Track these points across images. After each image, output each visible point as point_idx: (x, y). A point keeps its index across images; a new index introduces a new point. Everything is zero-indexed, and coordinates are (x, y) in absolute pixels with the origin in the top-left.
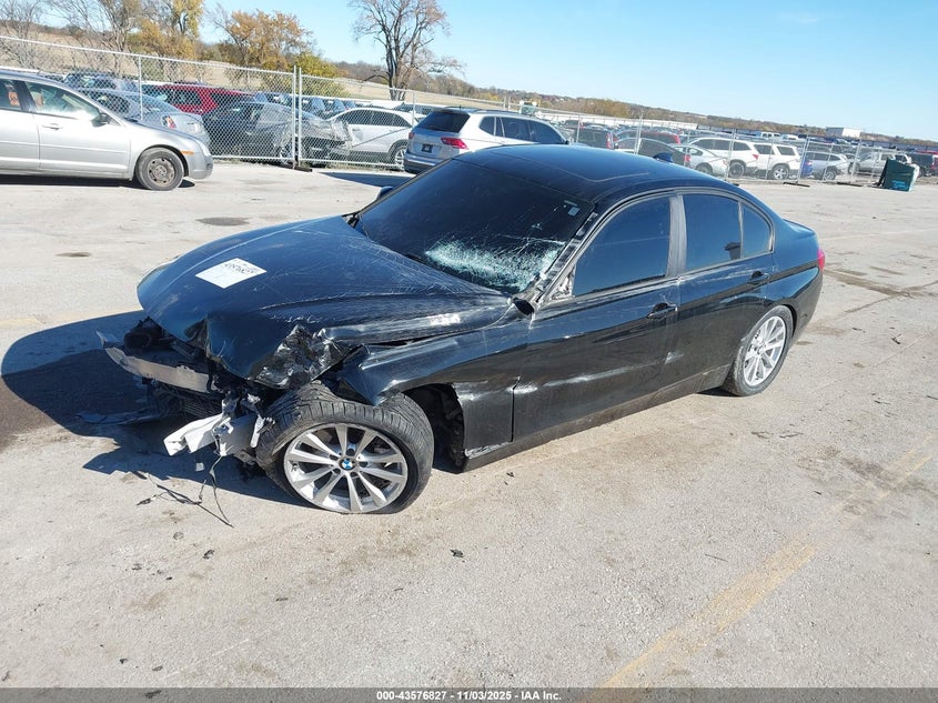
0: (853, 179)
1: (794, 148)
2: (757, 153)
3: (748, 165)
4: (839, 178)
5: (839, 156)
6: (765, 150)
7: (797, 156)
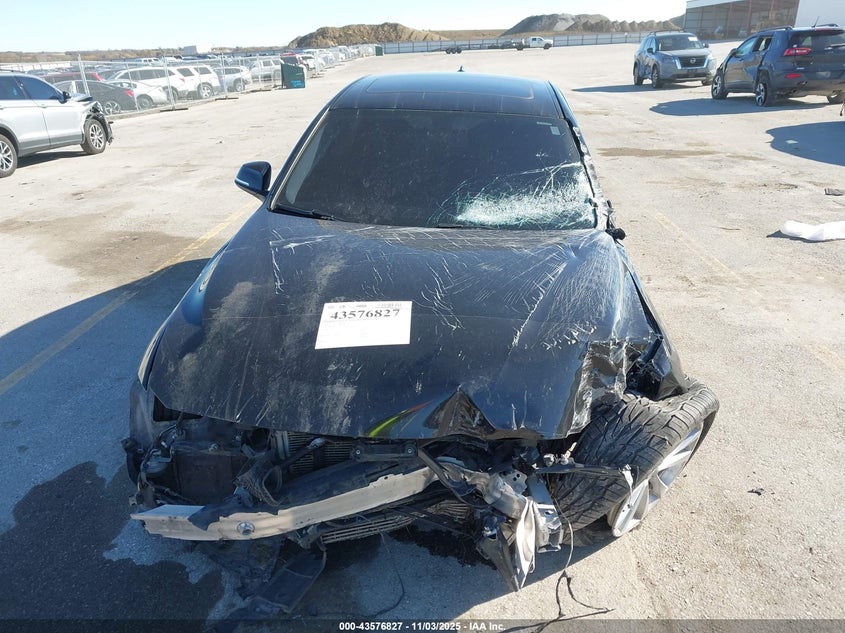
0: (262, 85)
1: (208, 67)
2: (182, 77)
3: (179, 90)
4: (249, 87)
5: (241, 68)
6: (186, 73)
7: (214, 74)
